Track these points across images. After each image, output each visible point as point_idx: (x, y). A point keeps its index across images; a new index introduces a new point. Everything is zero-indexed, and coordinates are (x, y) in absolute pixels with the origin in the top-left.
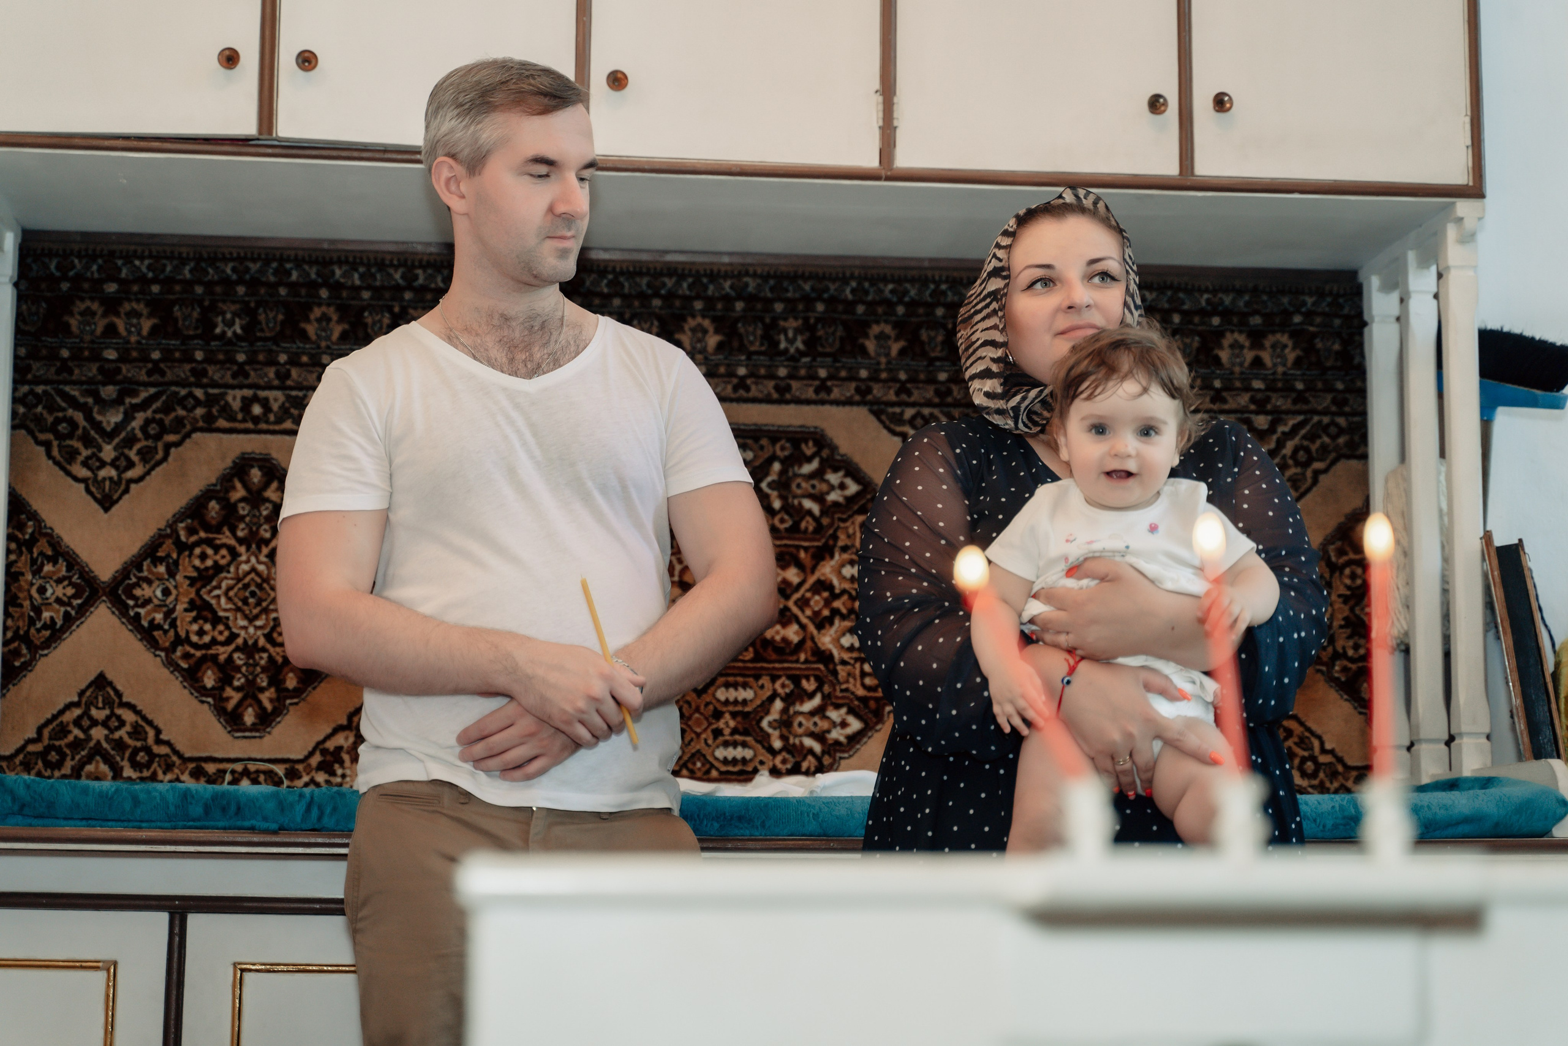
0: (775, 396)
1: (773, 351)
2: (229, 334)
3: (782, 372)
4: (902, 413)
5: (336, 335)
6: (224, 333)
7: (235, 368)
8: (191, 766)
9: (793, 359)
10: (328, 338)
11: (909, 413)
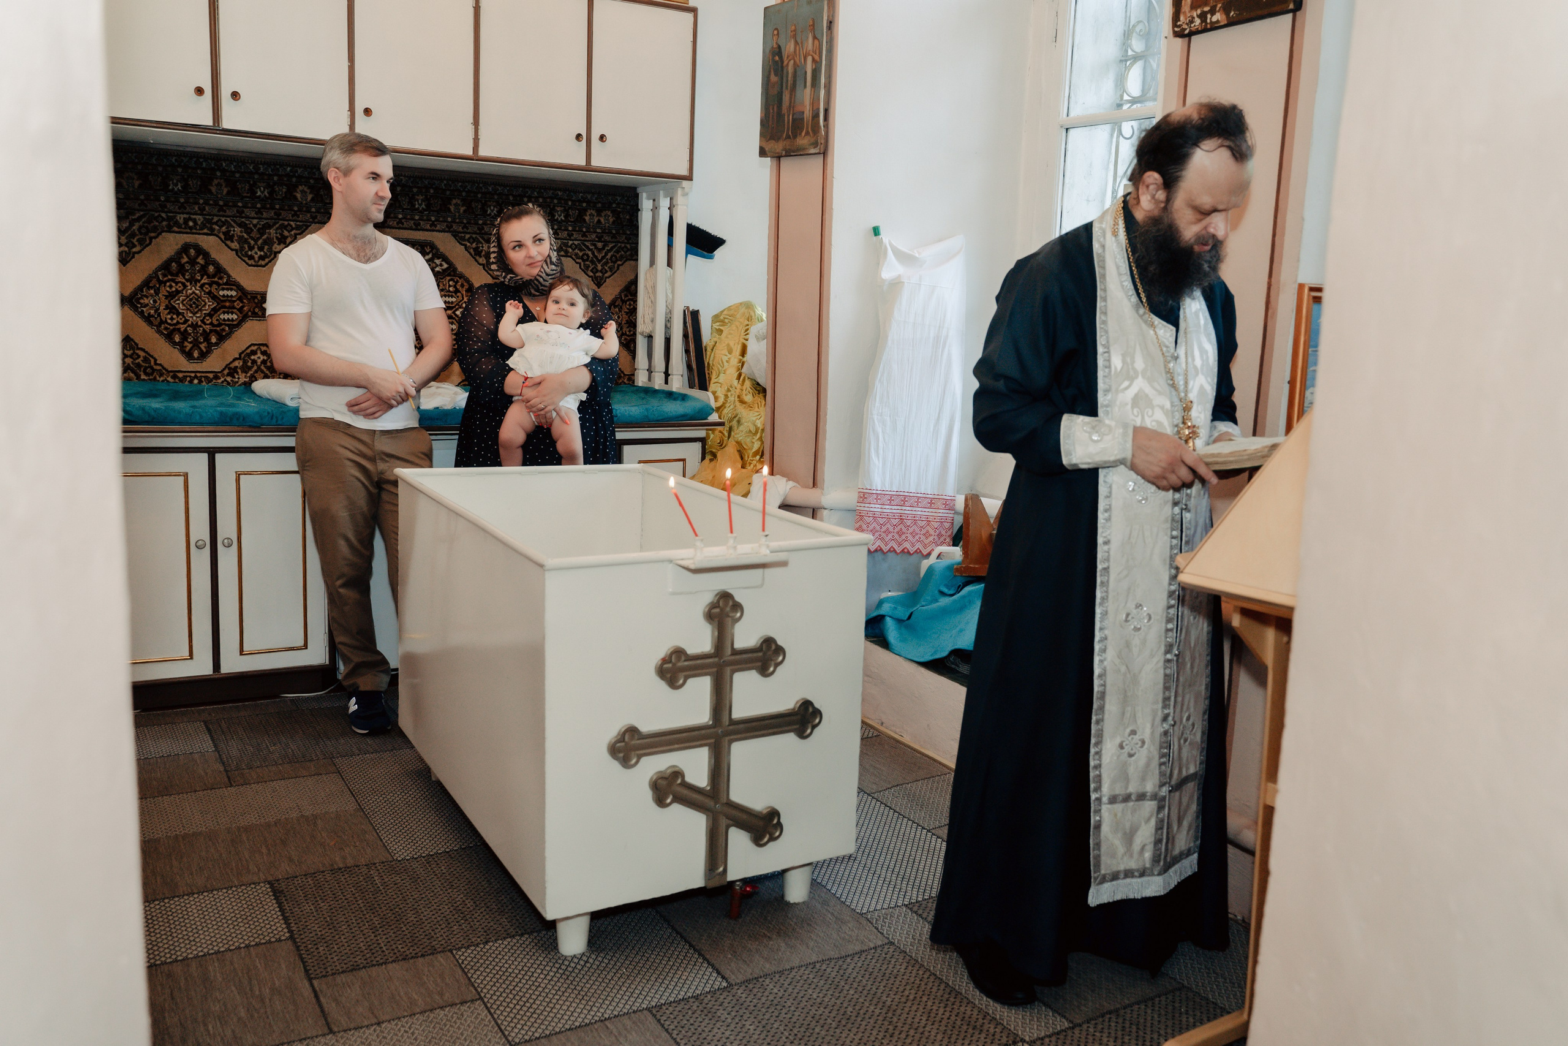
0: (414, 227)
1: (413, 209)
2: (176, 189)
3: (417, 217)
4: (465, 236)
5: (225, 192)
6: (173, 189)
7: (180, 204)
8: (172, 374)
9: (421, 212)
10: (222, 194)
11: (467, 236)
